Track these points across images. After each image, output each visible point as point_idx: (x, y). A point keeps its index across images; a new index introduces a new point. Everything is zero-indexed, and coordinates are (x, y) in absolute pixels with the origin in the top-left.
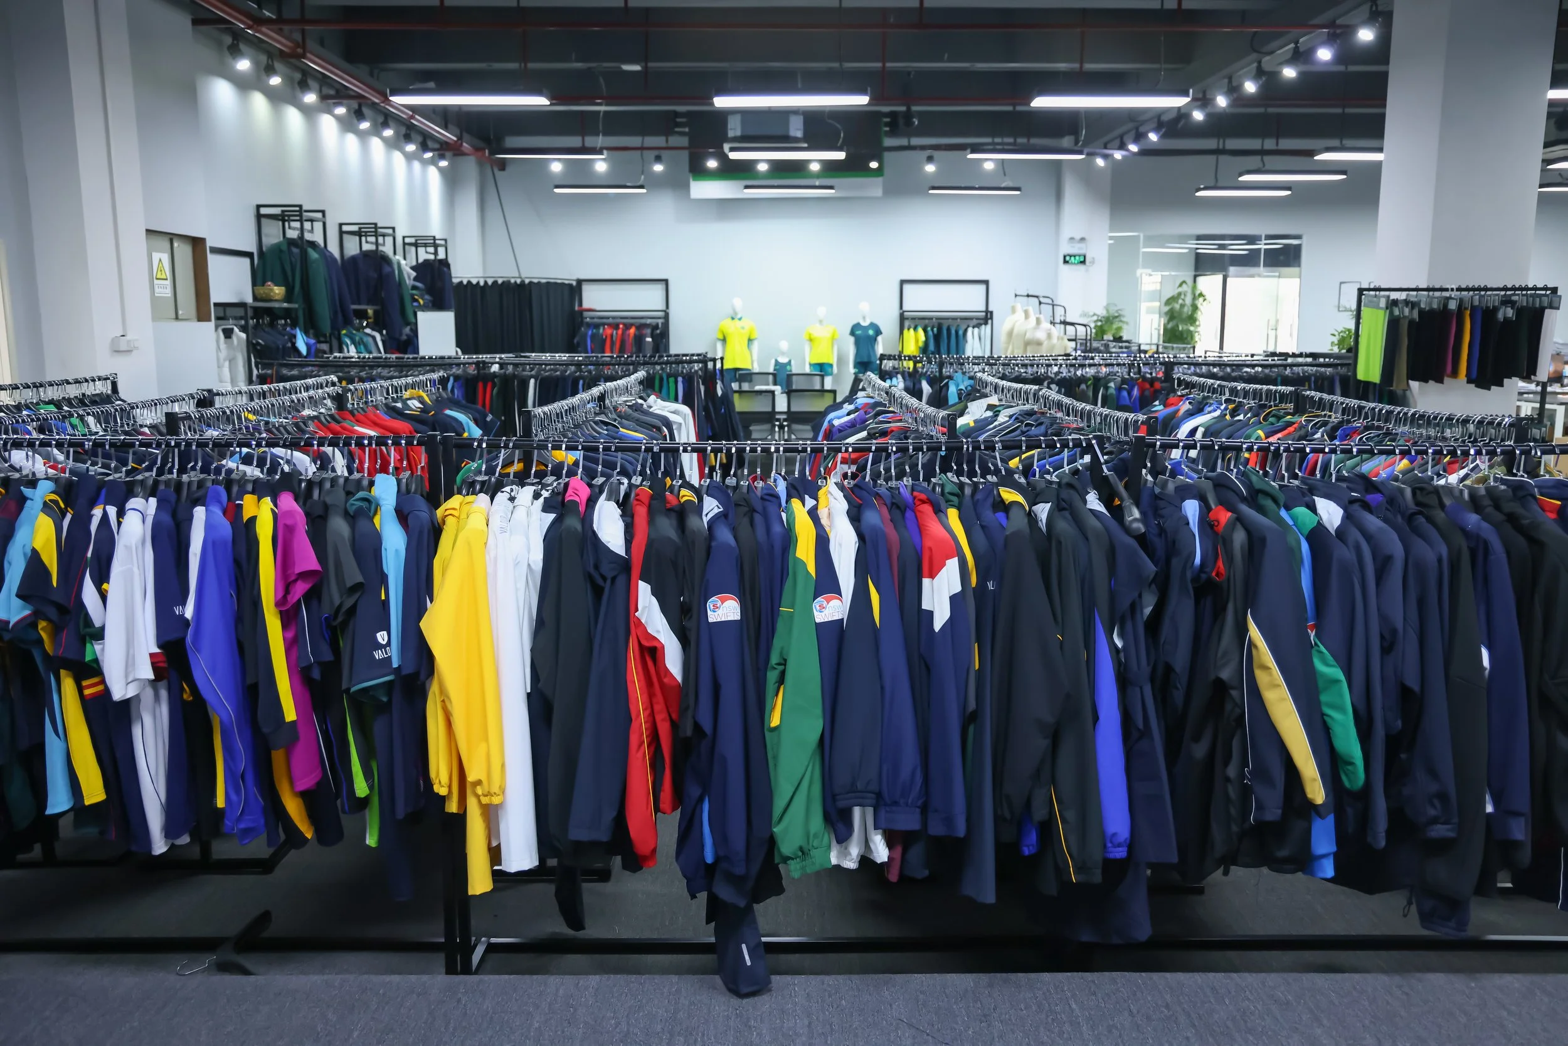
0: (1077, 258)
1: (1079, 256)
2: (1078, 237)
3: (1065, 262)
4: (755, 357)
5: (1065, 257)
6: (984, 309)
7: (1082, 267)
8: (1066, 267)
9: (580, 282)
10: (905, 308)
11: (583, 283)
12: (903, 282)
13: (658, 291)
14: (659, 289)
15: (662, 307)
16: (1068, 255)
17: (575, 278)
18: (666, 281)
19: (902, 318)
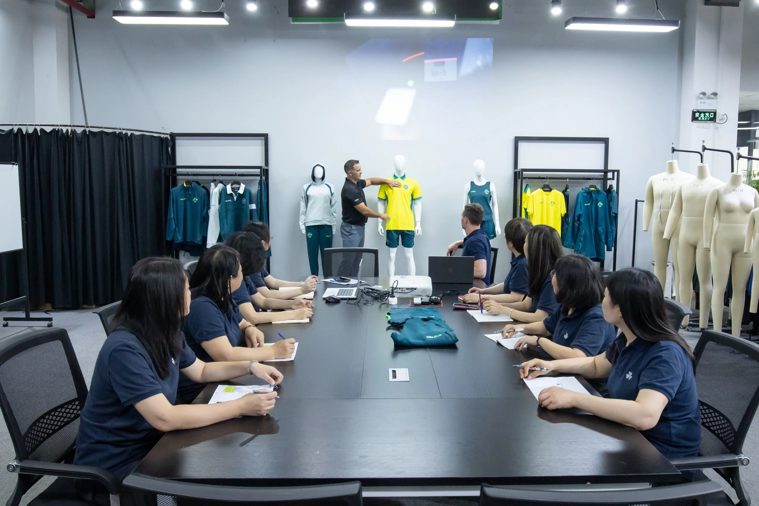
0: (707, 114)
1: (710, 113)
2: (709, 92)
3: (694, 119)
4: (418, 219)
5: (694, 113)
6: (602, 168)
7: (711, 124)
8: (695, 124)
9: (173, 136)
10: (520, 166)
11: (177, 138)
12: (518, 140)
13: (257, 146)
14: (259, 144)
15: (260, 162)
16: (698, 112)
17: (169, 132)
18: (265, 137)
19: (518, 176)
